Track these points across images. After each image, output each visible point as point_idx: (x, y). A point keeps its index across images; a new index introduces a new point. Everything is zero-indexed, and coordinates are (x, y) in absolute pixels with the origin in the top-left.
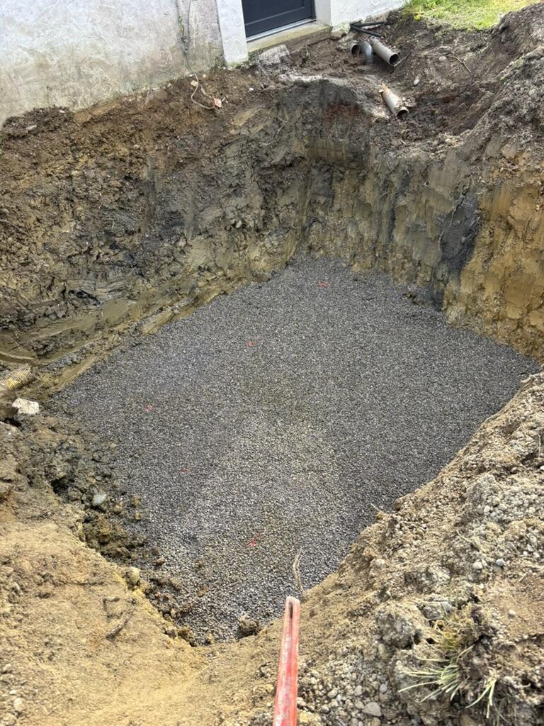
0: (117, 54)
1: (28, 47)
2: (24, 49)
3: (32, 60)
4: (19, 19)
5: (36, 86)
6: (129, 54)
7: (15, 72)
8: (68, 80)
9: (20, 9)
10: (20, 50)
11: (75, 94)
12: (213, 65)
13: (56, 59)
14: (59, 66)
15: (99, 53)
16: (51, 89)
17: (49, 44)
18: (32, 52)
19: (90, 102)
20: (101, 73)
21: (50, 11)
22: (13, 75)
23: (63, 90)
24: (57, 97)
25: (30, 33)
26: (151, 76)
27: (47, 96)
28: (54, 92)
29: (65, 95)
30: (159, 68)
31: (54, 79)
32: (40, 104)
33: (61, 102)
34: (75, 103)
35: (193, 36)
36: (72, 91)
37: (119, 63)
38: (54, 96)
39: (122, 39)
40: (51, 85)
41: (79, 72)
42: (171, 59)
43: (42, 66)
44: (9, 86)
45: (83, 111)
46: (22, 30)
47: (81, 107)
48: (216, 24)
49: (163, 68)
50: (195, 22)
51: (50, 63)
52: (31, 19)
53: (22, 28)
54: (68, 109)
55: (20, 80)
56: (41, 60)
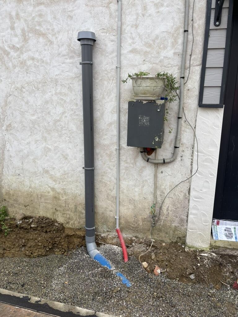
1: (52, 186)
2: (50, 187)
3: (51, 193)
4: (52, 173)
5: (50, 206)
6: (111, 211)
7: (41, 195)
8: (68, 210)
9: (54, 168)
10: (47, 186)
11: (69, 218)
12: (174, 241)
13: (65, 197)
14: (65, 202)
16: (57, 211)
17: (63, 189)
18: (53, 189)
21: (70, 174)
22: (39, 196)
23: (63, 214)
24: (59, 215)
25: (55, 181)
27: (54, 213)
28: (58, 213)
29: (64, 217)
30: (129, 226)
31: (60, 206)
32: (49, 215)
33: (61, 219)
34: (68, 223)
35: (163, 218)
36: (68, 216)
38: (58, 215)
39: (109, 202)
40: (58, 209)
41: (76, 208)
42: (141, 224)
43: (56, 198)
44: (36, 200)
45: (71, 229)
46: (51, 178)
47: (70, 226)
48: (185, 217)
49: (133, 227)
50: (167, 210)
51: (61, 198)
52: (58, 175)
53: (52, 177)
54: (62, 224)
55: (43, 200)
56: (57, 195)
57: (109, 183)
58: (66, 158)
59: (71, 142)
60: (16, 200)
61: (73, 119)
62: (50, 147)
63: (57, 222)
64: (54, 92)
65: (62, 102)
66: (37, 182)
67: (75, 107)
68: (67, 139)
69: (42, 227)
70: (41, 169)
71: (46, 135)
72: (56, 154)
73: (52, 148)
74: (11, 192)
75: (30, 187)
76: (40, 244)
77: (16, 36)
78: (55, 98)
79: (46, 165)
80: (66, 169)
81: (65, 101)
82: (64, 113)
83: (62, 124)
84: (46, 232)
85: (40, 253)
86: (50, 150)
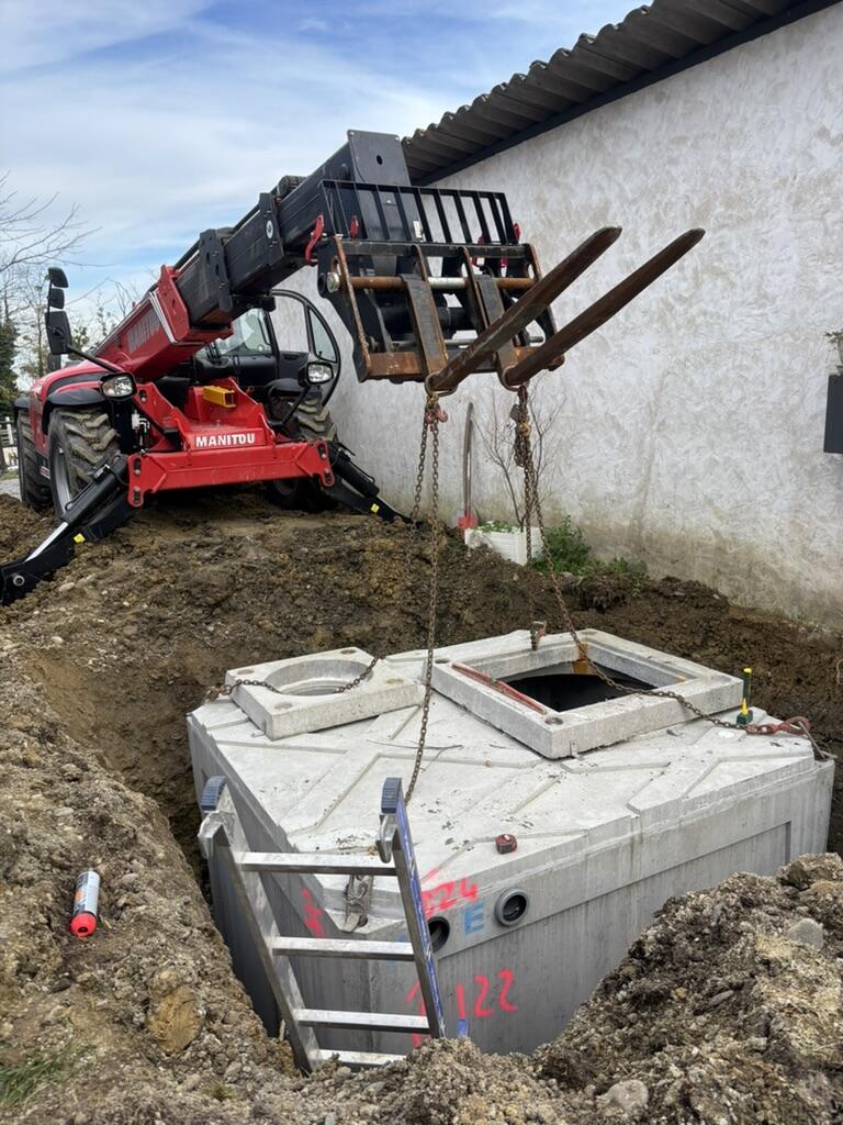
0: (793, 573)
1: (715, 528)
2: (712, 529)
3: (714, 541)
4: (717, 504)
5: (709, 564)
6: (807, 580)
7: (698, 543)
8: (738, 573)
9: (721, 496)
10: (708, 528)
11: (738, 589)
13: (734, 549)
14: (735, 558)
15: (775, 563)
16: (720, 573)
17: (733, 534)
18: (717, 533)
19: (749, 603)
20: (771, 583)
21: (744, 507)
22: (696, 545)
25: (721, 518)
26: (826, 615)
27: (715, 577)
28: (721, 577)
29: (730, 585)
31: (726, 566)
32: (706, 581)
33: (724, 590)
34: (736, 597)
36: (737, 584)
37: (793, 583)
38: (721, 581)
39: (804, 561)
40: (723, 570)
41: (750, 570)
43: (720, 550)
44: (689, 552)
45: (739, 608)
46: (716, 513)
47: (739, 604)
51: (728, 550)
52: (727, 507)
53: (716, 511)
54: (726, 598)
55: (699, 553)
56: (722, 545)
57: (806, 526)
58: (741, 479)
59: (749, 450)
60: (659, 551)
61: (757, 409)
62: (717, 458)
63: (717, 593)
64: (731, 365)
65: (742, 381)
66: (694, 520)
67: (760, 389)
68: (745, 443)
69: (693, 598)
70: (701, 497)
71: (713, 437)
72: (726, 470)
73: (721, 461)
74: (655, 536)
75: (683, 529)
76: (685, 625)
77: (685, 279)
78: (732, 375)
79: (709, 490)
80: (739, 498)
81: (747, 379)
82: (742, 400)
83: (739, 417)
84: (697, 607)
85: (683, 642)
86: (717, 463)
